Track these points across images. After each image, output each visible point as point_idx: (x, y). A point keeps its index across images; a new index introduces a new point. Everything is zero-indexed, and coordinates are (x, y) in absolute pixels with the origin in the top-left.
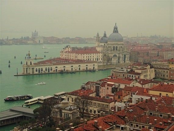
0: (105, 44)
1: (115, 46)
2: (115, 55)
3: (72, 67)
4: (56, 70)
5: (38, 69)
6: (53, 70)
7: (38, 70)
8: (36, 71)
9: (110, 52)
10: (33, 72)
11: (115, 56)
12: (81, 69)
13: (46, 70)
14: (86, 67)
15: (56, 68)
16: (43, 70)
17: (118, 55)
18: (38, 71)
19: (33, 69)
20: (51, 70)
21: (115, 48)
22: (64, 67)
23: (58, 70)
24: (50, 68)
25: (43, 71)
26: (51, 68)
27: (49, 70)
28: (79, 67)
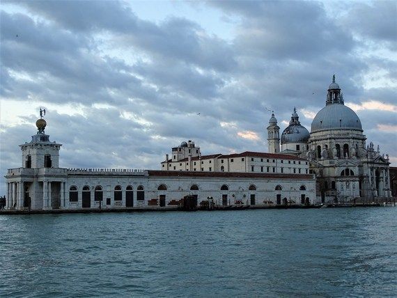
0: (298, 147)
1: (342, 145)
2: (347, 170)
3: (225, 192)
4: (163, 197)
5: (80, 191)
6: (148, 196)
7: (80, 196)
8: (73, 197)
9: (326, 163)
10: (57, 202)
11: (347, 173)
12: (259, 201)
13: (118, 196)
14: (277, 192)
15: (162, 193)
16: (105, 197)
17: (356, 171)
18: (80, 201)
19: (56, 186)
20: (141, 196)
21: (342, 149)
22: (195, 188)
23: (168, 200)
24: (135, 190)
25: (104, 201)
26: (141, 188)
27: (130, 195)
28: (252, 192)
